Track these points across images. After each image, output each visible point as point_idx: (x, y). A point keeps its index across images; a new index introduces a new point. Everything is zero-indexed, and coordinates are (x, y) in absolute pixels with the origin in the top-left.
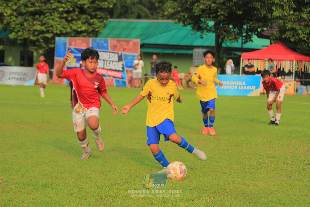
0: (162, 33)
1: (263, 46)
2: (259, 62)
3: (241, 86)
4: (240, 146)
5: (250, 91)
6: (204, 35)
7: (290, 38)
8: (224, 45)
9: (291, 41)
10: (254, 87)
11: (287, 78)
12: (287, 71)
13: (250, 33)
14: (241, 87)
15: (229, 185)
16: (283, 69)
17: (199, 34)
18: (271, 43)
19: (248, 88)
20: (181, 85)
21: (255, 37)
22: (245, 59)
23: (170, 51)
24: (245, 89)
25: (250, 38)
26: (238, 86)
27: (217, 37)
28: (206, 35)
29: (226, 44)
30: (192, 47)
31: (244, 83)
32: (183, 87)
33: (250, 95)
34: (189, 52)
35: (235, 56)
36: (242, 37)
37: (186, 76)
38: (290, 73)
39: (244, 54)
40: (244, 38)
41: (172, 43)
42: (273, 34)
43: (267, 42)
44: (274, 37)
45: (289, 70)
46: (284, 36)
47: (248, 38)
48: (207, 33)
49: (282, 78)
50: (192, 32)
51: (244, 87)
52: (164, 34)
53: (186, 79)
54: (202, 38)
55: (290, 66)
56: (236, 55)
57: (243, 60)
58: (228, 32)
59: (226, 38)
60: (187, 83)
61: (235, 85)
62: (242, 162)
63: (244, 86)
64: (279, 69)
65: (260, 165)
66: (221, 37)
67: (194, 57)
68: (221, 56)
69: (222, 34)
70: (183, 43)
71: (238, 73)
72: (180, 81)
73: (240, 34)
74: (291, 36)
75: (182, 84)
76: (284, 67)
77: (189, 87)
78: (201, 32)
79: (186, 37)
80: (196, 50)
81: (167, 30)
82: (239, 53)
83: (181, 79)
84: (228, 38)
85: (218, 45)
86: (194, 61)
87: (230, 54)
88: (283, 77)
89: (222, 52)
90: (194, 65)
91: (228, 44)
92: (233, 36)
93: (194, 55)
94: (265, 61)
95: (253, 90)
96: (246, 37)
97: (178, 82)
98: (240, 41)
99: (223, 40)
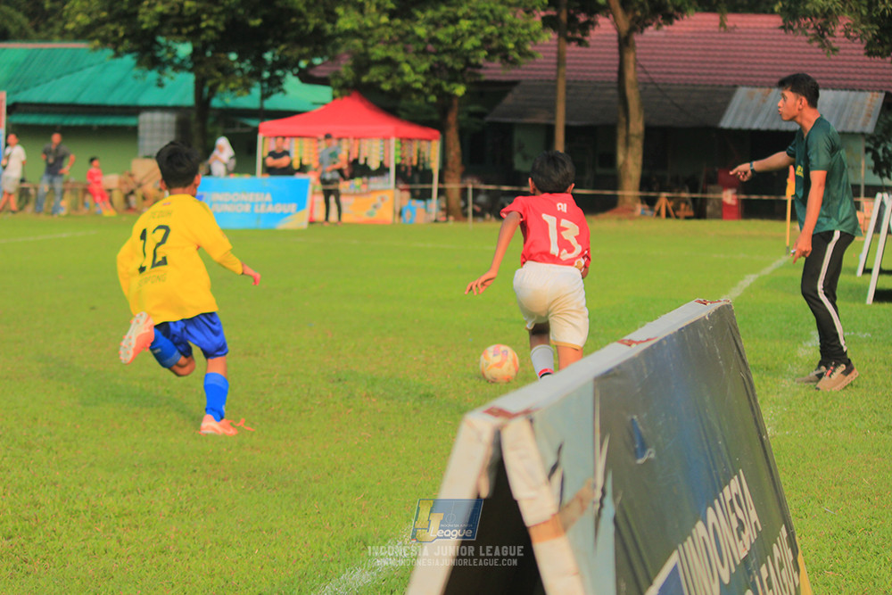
0: (59, 77)
1: (315, 104)
2: (306, 143)
3: (260, 203)
4: (257, 355)
5: (282, 215)
6: (166, 80)
7: (379, 82)
8: (216, 103)
9: (382, 92)
10: (293, 207)
11: (376, 183)
12: (374, 165)
13: (279, 73)
14: (259, 208)
15: (231, 453)
16: (366, 159)
17: (153, 75)
18: (334, 97)
19: (279, 208)
20: (109, 205)
21: (291, 82)
22: (270, 137)
23: (80, 121)
24: (269, 214)
25: (280, 83)
26: (253, 204)
27: (199, 85)
28: (172, 78)
29: (222, 99)
30: (135, 110)
31: (268, 197)
32: (117, 210)
33: (283, 225)
34: (130, 121)
35: (245, 130)
36: (262, 81)
37: (122, 183)
38: (383, 170)
39: (267, 126)
40: (266, 85)
41: (85, 99)
42: (337, 75)
43: (324, 94)
44: (340, 82)
45: (381, 163)
46: (365, 79)
47: (275, 84)
48: (173, 74)
49: (364, 183)
50: (136, 71)
51: (267, 207)
52: (65, 78)
53: (121, 190)
54: (160, 85)
55: (384, 151)
56: (246, 126)
57: (264, 139)
58: (227, 71)
59: (221, 87)
60: (126, 198)
61: (244, 203)
62: (263, 394)
63: (267, 203)
64: (356, 161)
65: (306, 401)
66: (209, 83)
67: (141, 134)
68: (210, 130)
69: (212, 77)
70: (115, 99)
71: (253, 172)
72: (108, 195)
73: (256, 75)
74: (382, 78)
75: (111, 202)
76: (367, 155)
77: (129, 208)
78: (160, 72)
79: (120, 84)
80: (145, 118)
81: (73, 67)
82: (253, 123)
83: (110, 191)
84: (226, 86)
85: (202, 103)
86: (141, 143)
87: (233, 125)
88: (365, 179)
89: (211, 120)
90: (141, 154)
91: (225, 99)
92: (240, 81)
93: (141, 128)
94: (319, 140)
95: (289, 214)
96: (269, 80)
97: (103, 197)
98: (256, 91)
99: (213, 91)
